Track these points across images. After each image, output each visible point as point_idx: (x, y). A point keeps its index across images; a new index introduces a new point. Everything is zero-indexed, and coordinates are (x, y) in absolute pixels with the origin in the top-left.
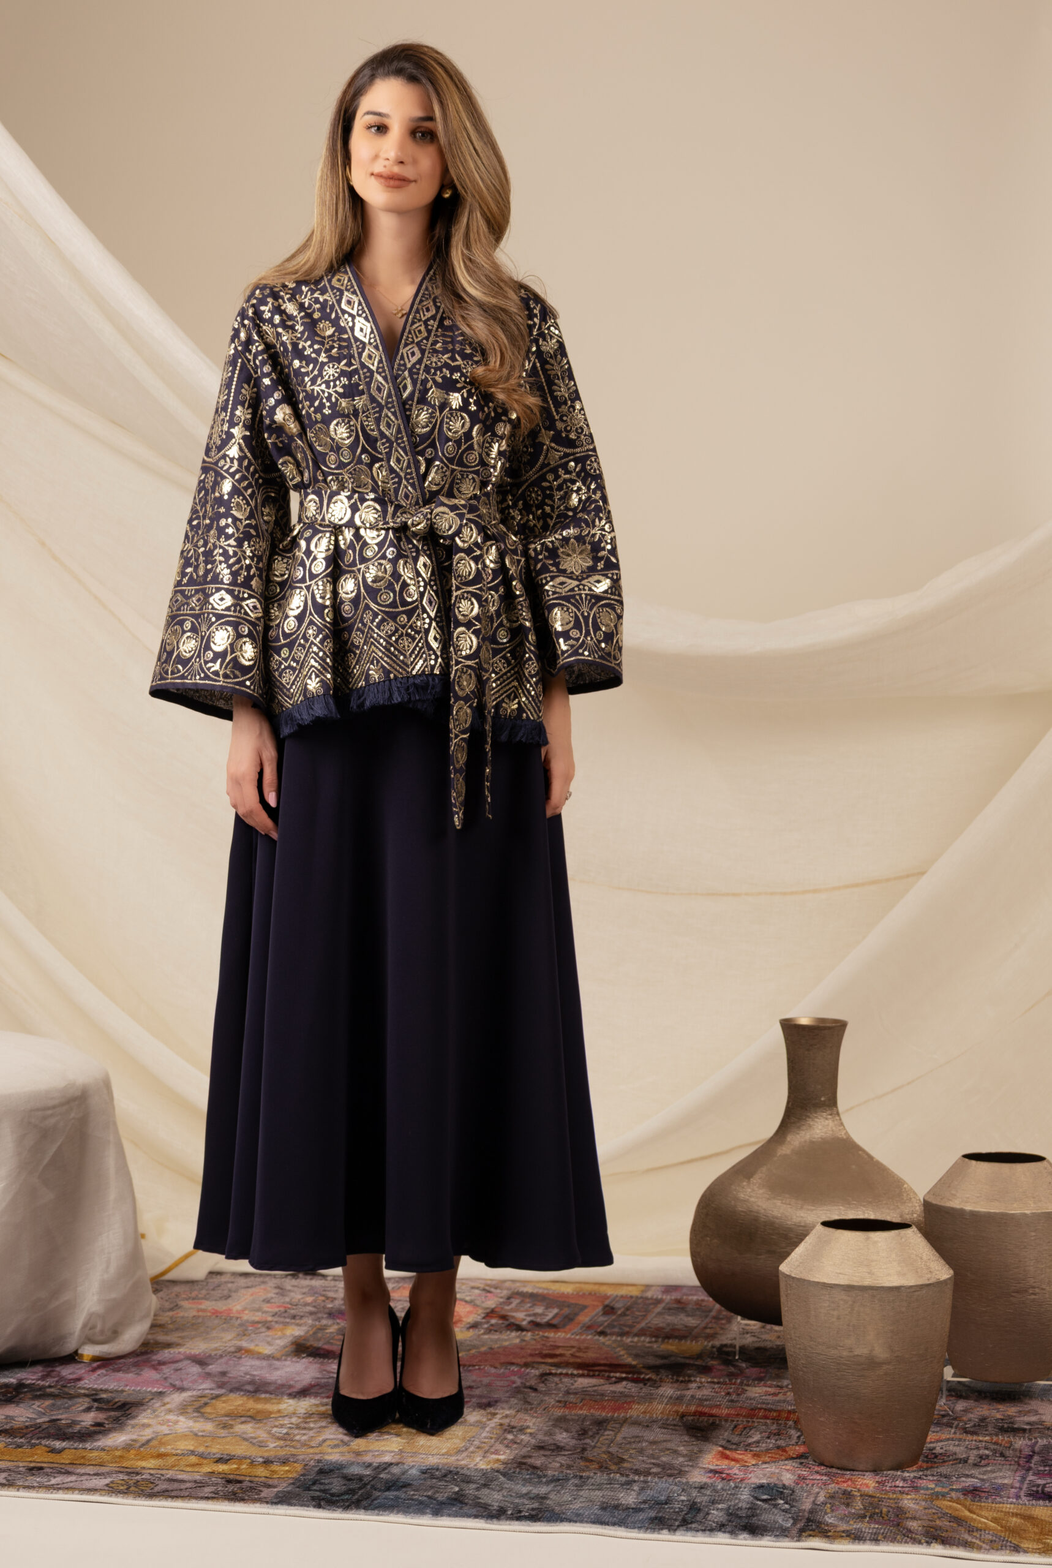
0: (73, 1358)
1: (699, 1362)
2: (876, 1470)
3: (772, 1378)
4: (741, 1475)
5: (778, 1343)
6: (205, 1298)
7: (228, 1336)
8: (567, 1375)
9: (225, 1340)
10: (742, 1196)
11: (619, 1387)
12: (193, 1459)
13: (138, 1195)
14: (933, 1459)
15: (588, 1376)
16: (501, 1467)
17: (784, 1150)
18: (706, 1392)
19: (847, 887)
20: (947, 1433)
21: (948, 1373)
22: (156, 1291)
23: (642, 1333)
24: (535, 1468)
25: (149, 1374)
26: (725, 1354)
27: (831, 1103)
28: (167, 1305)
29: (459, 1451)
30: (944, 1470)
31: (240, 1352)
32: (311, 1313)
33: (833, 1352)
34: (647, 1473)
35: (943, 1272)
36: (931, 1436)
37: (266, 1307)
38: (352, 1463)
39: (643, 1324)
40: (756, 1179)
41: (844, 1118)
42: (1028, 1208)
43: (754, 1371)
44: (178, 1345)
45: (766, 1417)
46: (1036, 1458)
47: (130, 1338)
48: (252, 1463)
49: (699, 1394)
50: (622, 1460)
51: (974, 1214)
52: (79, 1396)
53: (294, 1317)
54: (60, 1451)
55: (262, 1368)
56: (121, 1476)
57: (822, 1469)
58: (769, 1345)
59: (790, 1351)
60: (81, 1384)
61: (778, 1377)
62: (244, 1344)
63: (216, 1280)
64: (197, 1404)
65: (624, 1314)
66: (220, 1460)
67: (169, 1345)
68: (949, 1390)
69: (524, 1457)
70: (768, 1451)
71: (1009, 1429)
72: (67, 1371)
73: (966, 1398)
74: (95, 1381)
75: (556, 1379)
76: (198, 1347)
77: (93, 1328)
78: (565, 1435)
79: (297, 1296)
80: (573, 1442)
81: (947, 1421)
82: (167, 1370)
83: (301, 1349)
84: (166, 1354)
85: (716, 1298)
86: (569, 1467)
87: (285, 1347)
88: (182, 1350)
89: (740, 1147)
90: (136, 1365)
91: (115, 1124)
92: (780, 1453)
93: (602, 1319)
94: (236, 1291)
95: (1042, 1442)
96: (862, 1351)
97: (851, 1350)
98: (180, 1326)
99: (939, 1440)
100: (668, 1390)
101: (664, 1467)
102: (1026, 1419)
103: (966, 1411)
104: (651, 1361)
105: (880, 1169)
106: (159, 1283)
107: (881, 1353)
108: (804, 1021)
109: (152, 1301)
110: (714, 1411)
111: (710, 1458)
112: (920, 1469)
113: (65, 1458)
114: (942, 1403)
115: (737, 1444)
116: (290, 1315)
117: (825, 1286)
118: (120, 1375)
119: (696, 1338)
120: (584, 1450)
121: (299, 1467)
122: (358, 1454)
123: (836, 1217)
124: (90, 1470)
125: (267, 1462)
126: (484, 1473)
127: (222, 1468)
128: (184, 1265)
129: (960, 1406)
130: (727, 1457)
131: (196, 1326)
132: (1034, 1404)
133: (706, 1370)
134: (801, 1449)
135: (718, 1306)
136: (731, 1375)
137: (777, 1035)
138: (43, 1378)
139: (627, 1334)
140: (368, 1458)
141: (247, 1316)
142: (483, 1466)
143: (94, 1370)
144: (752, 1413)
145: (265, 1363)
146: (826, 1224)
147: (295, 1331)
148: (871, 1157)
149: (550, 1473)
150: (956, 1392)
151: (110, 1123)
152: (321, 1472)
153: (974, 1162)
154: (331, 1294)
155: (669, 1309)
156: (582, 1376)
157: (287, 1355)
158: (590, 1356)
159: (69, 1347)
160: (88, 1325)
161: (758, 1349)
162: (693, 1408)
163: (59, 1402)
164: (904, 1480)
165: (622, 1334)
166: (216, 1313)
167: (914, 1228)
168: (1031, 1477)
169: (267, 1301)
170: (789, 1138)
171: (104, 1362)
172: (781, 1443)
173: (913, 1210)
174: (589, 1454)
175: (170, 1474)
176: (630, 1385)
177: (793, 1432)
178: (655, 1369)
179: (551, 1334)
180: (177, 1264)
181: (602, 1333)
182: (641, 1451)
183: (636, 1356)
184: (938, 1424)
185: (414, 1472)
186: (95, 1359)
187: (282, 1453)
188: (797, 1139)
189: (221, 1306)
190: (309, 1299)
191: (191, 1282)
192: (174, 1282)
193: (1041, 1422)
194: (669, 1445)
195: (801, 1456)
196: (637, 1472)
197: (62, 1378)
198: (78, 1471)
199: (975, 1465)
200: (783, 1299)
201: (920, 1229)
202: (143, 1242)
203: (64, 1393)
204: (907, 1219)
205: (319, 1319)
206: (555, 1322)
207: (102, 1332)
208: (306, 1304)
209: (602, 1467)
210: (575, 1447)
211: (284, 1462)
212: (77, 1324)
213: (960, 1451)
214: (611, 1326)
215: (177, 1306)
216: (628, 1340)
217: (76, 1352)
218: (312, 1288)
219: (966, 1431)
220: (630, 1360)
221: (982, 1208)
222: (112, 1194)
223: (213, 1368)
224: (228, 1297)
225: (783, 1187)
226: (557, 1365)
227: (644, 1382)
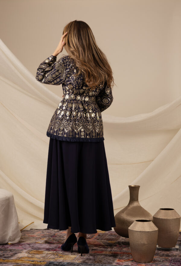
0: (7, 244)
1: (115, 244)
2: (145, 263)
3: (127, 247)
4: (122, 264)
5: (128, 241)
6: (30, 233)
7: (34, 240)
8: (92, 247)
9: (33, 241)
10: (122, 216)
11: (101, 249)
12: (28, 261)
13: (18, 216)
14: (155, 261)
15: (96, 247)
16: (81, 262)
17: (129, 208)
18: (116, 249)
19: (140, 163)
20: (157, 257)
21: (157, 246)
22: (21, 232)
23: (105, 239)
24: (86, 263)
25: (20, 247)
26: (119, 243)
27: (137, 200)
28: (23, 235)
29: (73, 260)
30: (157, 263)
31: (36, 243)
32: (48, 236)
33: (138, 243)
34: (106, 263)
35: (156, 229)
36: (154, 257)
37: (40, 235)
38: (55, 262)
39: (105, 238)
40: (124, 213)
41: (140, 202)
42: (171, 218)
43: (124, 246)
44: (25, 242)
45: (126, 254)
46: (172, 261)
47: (17, 240)
48: (38, 262)
49: (115, 250)
50: (102, 261)
51: (162, 219)
52: (8, 250)
53: (45, 237)
54: (5, 260)
55: (39, 245)
56: (15, 264)
57: (136, 263)
58: (127, 241)
59: (130, 242)
60: (8, 248)
61: (128, 247)
62: (36, 241)
63: (32, 230)
64: (28, 252)
65: (102, 236)
66: (32, 261)
67: (24, 242)
68: (158, 249)
69: (84, 261)
70: (126, 259)
71: (168, 256)
72: (6, 246)
73: (160, 250)
74: (10, 248)
75: (90, 247)
76: (29, 242)
77: (11, 238)
78: (91, 257)
79: (45, 233)
80: (93, 258)
81: (157, 254)
82: (23, 246)
83: (46, 242)
84: (23, 243)
85: (118, 233)
86: (92, 262)
87: (43, 242)
88: (26, 242)
89: (122, 208)
90: (18, 245)
91: (14, 204)
92: (129, 260)
93: (98, 237)
94: (35, 232)
95: (173, 258)
96: (142, 242)
97: (141, 242)
98: (25, 238)
99: (156, 258)
100: (109, 249)
101: (109, 262)
102: (171, 254)
103: (160, 253)
104: (106, 244)
105: (146, 211)
106: (22, 231)
107: (146, 243)
108: (133, 186)
109: (20, 234)
110: (117, 253)
111: (116, 261)
112: (153, 263)
113: (6, 261)
114: (156, 251)
115: (121, 258)
116: (44, 236)
117: (136, 231)
118: (15, 247)
119: (114, 240)
120: (95, 259)
121: (46, 263)
122: (56, 260)
123: (138, 219)
124: (10, 263)
125: (40, 262)
126: (78, 264)
127: (33, 263)
128: (26, 228)
129: (159, 252)
130: (119, 261)
131: (28, 238)
132: (172, 251)
133: (116, 246)
134: (132, 259)
135: (118, 235)
136: (120, 247)
137: (128, 188)
138: (2, 247)
139: (102, 240)
140: (58, 261)
141: (37, 237)
142: (77, 262)
143: (11, 246)
144: (124, 253)
145: (40, 245)
146: (136, 221)
147: (45, 239)
148: (144, 209)
149: (89, 263)
150: (159, 249)
151: (13, 204)
152: (50, 263)
153: (162, 210)
154: (52, 233)
155: (109, 235)
156: (95, 247)
157: (44, 243)
158: (96, 243)
159: (6, 242)
160: (10, 238)
161: (125, 242)
162: (113, 252)
163: (5, 251)
164: (150, 264)
165: (101, 240)
166: (32, 236)
167: (151, 221)
168: (171, 264)
169: (40, 234)
170: (130, 206)
171: (12, 244)
172: (129, 258)
173: (151, 218)
174: (96, 260)
175: (24, 264)
176: (103, 248)
177: (131, 256)
178: (107, 245)
179: (89, 240)
180: (25, 228)
181: (98, 239)
182: (105, 260)
183: (104, 243)
184: (155, 255)
185: (66, 263)
186: (11, 244)
187: (43, 260)
188: (131, 206)
189: (33, 235)
190: (48, 234)
191: (27, 231)
192: (24, 231)
193: (173, 255)
194: (110, 259)
195: (132, 260)
196: (104, 263)
197: (5, 247)
198: (8, 263)
199: (162, 262)
200: (129, 234)
201: (152, 221)
202: (19, 224)
203: (5, 250)
204: (150, 220)
205: (49, 237)
206: (90, 237)
207: (12, 239)
208: (47, 235)
209: (98, 262)
210: (93, 259)
211: (43, 262)
212: (8, 238)
213: (159, 260)
214: (99, 238)
215: (25, 235)
216: (102, 241)
217: (8, 243)
218: (48, 232)
219: (160, 256)
220: (103, 244)
221: (163, 218)
222: (14, 216)
223: (31, 246)
224: (34, 233)
225: (129, 214)
226: (90, 245)
227: (105, 248)
